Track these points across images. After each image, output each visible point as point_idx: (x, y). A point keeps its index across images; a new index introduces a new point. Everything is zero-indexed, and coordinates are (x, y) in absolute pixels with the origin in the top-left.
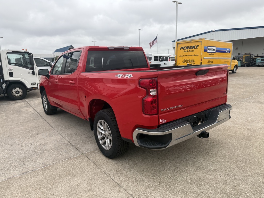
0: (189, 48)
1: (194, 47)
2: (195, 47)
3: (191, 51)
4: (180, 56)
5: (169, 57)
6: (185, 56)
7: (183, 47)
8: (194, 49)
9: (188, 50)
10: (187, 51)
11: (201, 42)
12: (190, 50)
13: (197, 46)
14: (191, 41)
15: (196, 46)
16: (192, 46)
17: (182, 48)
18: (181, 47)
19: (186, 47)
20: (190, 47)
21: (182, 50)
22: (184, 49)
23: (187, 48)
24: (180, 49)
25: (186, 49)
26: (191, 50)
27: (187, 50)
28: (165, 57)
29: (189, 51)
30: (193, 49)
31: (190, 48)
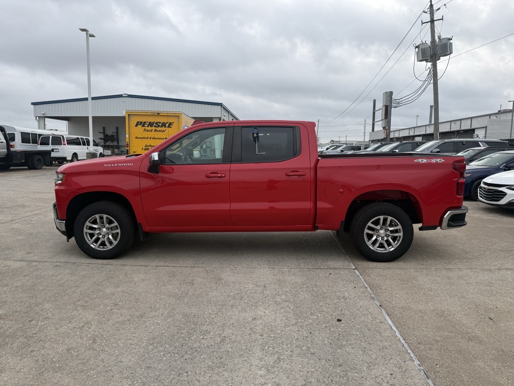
0: (154, 125)
1: (164, 125)
2: (167, 125)
3: (160, 131)
4: (136, 138)
5: (63, 136)
6: (148, 138)
7: (141, 122)
8: (165, 128)
9: (153, 128)
10: (152, 131)
11: (177, 118)
12: (156, 128)
13: (170, 124)
14: (158, 114)
15: (167, 123)
16: (160, 123)
17: (140, 124)
18: (138, 122)
19: (148, 123)
20: (157, 123)
21: (140, 126)
22: (143, 126)
23: (151, 124)
24: (136, 126)
25: (148, 126)
26: (158, 129)
27: (150, 128)
28: (51, 136)
29: (155, 130)
30: (163, 128)
31: (157, 125)
